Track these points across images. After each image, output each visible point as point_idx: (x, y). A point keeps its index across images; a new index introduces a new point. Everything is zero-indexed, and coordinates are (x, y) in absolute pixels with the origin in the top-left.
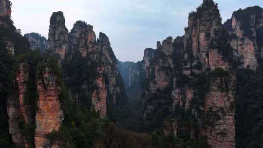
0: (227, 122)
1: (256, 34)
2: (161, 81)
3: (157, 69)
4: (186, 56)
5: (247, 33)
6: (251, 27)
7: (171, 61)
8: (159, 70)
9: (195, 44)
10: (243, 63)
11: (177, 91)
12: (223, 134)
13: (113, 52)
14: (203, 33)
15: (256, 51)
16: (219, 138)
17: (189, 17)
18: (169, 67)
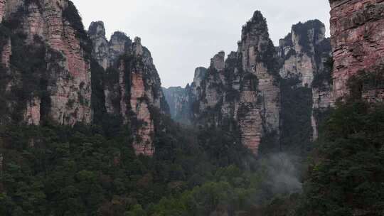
0: (255, 113)
1: (315, 49)
2: (212, 101)
3: (207, 86)
4: (236, 70)
5: (305, 49)
6: (310, 43)
7: (222, 78)
8: (210, 87)
9: (244, 58)
10: (301, 82)
11: (227, 105)
12: (251, 122)
13: (155, 70)
14: (253, 48)
15: (313, 68)
16: (249, 125)
17: (242, 31)
18: (221, 84)
